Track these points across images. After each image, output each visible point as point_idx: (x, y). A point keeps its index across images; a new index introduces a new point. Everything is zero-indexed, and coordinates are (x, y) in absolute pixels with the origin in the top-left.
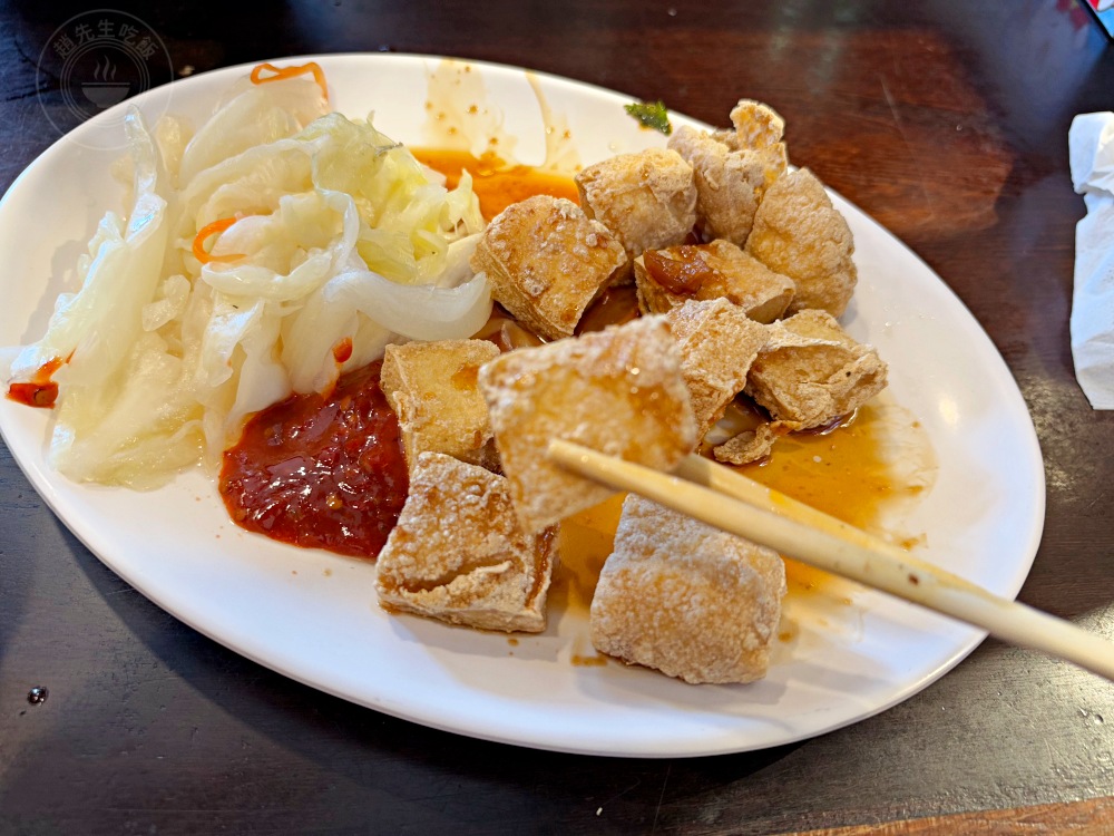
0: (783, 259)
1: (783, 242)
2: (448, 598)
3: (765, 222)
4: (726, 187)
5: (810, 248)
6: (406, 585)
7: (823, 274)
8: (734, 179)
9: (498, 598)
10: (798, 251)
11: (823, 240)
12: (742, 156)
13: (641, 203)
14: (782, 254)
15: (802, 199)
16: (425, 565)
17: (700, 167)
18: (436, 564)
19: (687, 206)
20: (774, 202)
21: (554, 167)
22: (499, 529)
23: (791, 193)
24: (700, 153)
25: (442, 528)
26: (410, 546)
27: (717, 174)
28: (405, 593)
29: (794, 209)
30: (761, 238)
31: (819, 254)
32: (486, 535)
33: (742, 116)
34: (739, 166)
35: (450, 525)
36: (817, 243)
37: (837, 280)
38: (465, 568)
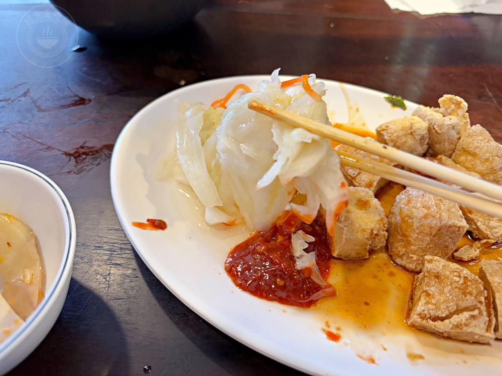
0: (472, 165)
1: (472, 157)
2: (451, 325)
3: (463, 148)
4: (444, 133)
5: (487, 160)
6: (430, 318)
7: (493, 172)
8: (448, 129)
9: (474, 327)
10: (481, 161)
11: (493, 156)
12: (451, 119)
13: (409, 140)
14: (472, 163)
15: (481, 138)
16: (440, 310)
17: (431, 124)
18: (445, 309)
19: (424, 142)
20: (467, 139)
21: (353, 124)
22: (471, 294)
23: (475, 135)
24: (431, 117)
25: (446, 292)
26: (433, 301)
27: (441, 126)
28: (431, 322)
29: (478, 143)
30: (460, 155)
31: (491, 162)
32: (466, 296)
33: (444, 101)
34: (450, 123)
35: (449, 291)
36: (491, 158)
37: (500, 174)
38: (458, 311)
